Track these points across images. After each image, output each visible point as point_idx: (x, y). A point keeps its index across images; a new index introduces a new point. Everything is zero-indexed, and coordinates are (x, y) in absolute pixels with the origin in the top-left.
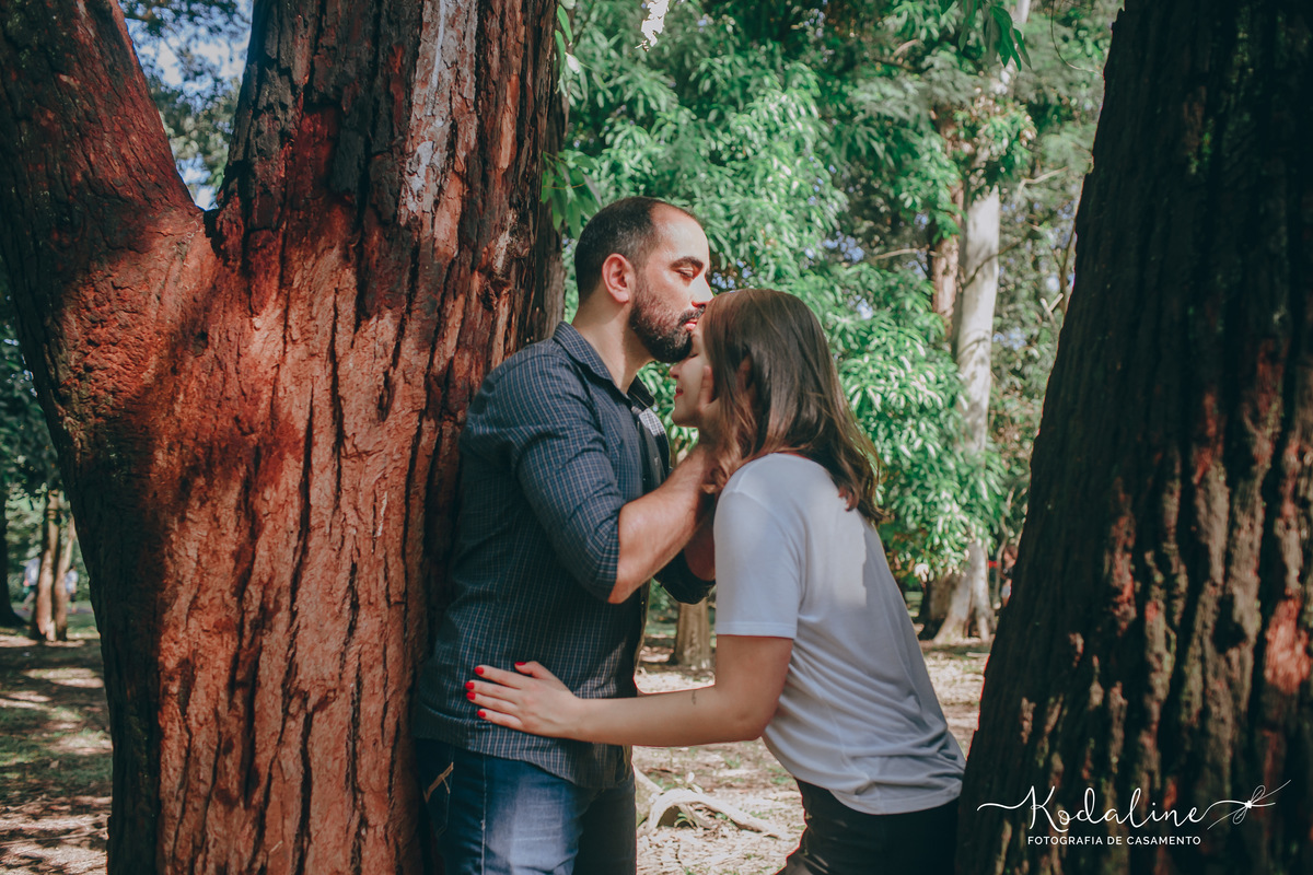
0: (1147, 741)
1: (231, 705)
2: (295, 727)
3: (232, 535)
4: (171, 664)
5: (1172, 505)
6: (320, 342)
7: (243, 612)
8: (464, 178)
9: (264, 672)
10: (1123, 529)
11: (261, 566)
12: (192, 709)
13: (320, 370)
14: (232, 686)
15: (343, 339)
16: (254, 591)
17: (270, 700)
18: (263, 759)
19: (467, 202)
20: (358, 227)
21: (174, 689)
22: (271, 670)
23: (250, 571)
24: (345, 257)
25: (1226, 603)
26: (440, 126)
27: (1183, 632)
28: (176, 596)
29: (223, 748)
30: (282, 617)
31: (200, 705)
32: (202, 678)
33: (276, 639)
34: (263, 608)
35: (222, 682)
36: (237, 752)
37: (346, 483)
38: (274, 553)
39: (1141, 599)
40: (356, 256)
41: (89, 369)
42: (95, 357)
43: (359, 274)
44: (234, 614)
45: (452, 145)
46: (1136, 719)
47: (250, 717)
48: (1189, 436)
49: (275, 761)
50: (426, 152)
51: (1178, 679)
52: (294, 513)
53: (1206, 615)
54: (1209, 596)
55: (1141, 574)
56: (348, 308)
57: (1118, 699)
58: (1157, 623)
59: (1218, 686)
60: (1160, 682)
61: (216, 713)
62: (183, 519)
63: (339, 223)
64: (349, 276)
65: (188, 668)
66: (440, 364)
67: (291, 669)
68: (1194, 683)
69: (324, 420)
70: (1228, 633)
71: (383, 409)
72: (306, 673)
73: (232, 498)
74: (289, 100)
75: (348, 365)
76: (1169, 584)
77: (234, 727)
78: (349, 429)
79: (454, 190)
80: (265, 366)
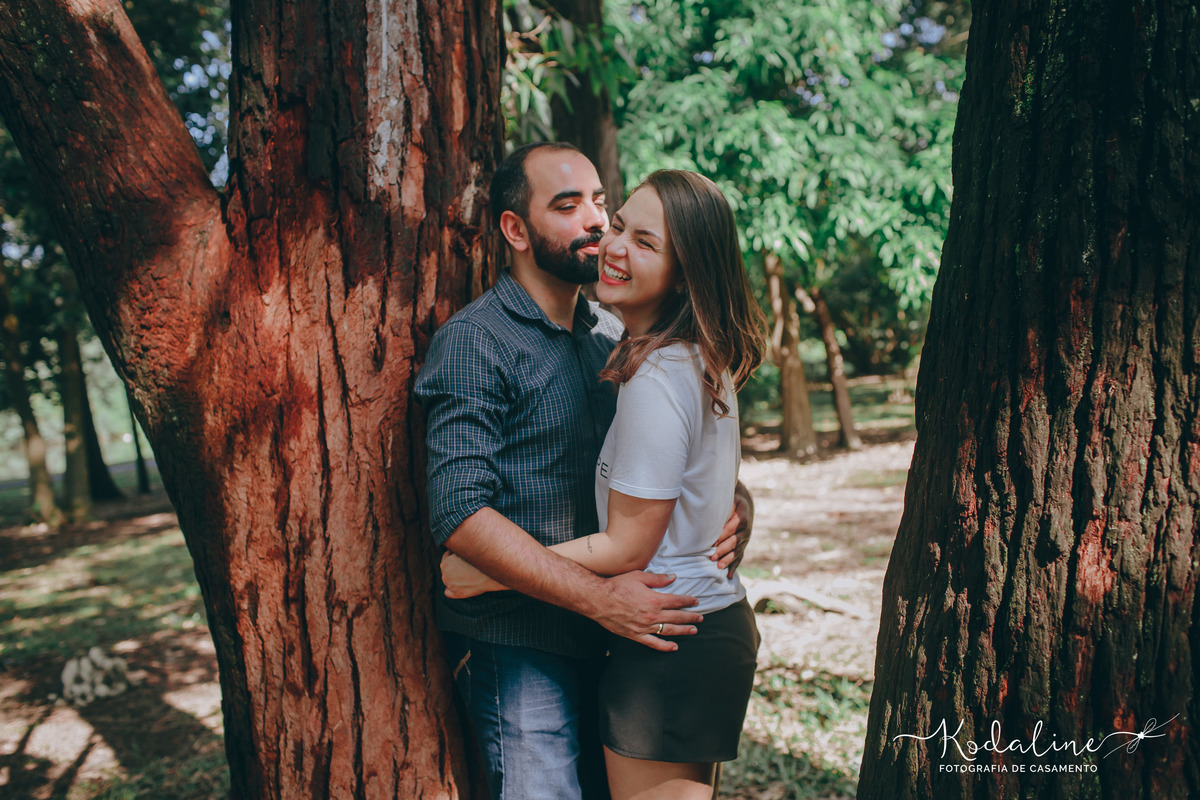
0: (986, 641)
1: (289, 617)
2: (340, 631)
3: (270, 480)
4: (240, 586)
5: (1004, 432)
6: (319, 311)
7: (287, 542)
8: (423, 148)
9: (310, 589)
10: (967, 451)
11: (296, 504)
12: (260, 621)
13: (322, 335)
14: (287, 602)
15: (337, 306)
16: (293, 525)
17: (317, 610)
18: (318, 658)
19: (428, 168)
20: (335, 207)
21: (245, 605)
22: (315, 587)
23: (287, 508)
24: (329, 235)
25: (1045, 522)
26: (395, 104)
27: (1013, 546)
28: (236, 531)
29: (288, 651)
30: (318, 544)
31: (265, 618)
32: (264, 596)
33: (315, 562)
34: (301, 537)
35: (279, 599)
36: (298, 653)
37: (356, 427)
38: (305, 492)
39: (982, 514)
40: (337, 233)
41: (146, 349)
42: (149, 339)
43: (341, 248)
44: (280, 543)
45: (408, 121)
46: (978, 622)
47: (304, 626)
48: (1016, 369)
49: (327, 658)
50: (386, 132)
51: (1009, 588)
52: (315, 458)
53: (1030, 533)
54: (1033, 515)
55: (982, 492)
56: (337, 279)
57: (965, 605)
58: (993, 538)
59: (1039, 596)
60: (995, 590)
61: (279, 624)
62: (232, 470)
63: (320, 205)
64: (334, 250)
65: (253, 588)
66: (422, 314)
67: (331, 585)
68: (1020, 594)
69: (330, 374)
70: (1047, 551)
71: (378, 360)
72: (343, 587)
73: (265, 450)
74: (264, 102)
75: (344, 327)
76: (1003, 502)
77: (294, 634)
78: (351, 384)
79: (415, 160)
80: (278, 337)
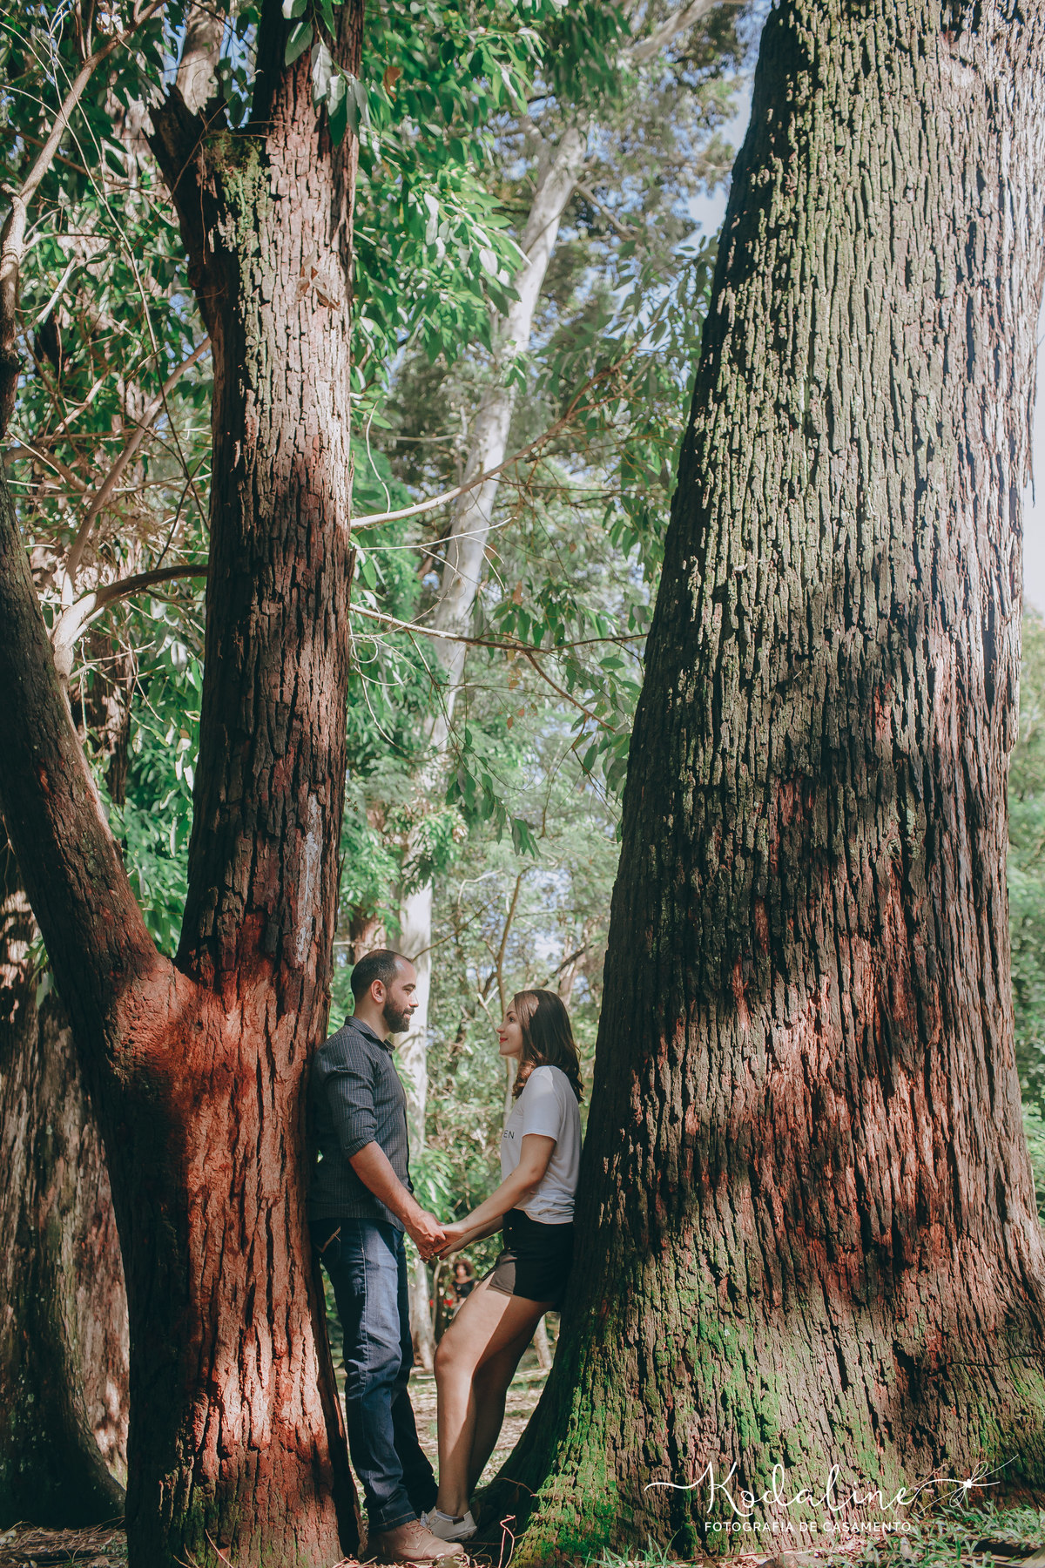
0: (650, 1159)
1: (232, 1206)
2: (263, 1214)
3: (226, 1122)
4: (196, 1189)
5: (652, 1077)
6: (261, 1026)
7: (235, 1160)
8: (318, 945)
9: (248, 1188)
10: (636, 1088)
11: (243, 1136)
12: (209, 1210)
13: (260, 1040)
14: (232, 1195)
15: (272, 1024)
16: (241, 1148)
17: (251, 1203)
18: (249, 1231)
19: (319, 956)
20: (276, 969)
21: (199, 1200)
22: (251, 1188)
23: (237, 1140)
24: (271, 984)
25: (672, 1109)
26: (309, 919)
27: (659, 1121)
28: (196, 1154)
29: (228, 1227)
30: (255, 1160)
31: (214, 1206)
32: (214, 1194)
33: (252, 1172)
34: (245, 1157)
35: (226, 1195)
36: (237, 1228)
37: (277, 1096)
38: (248, 1131)
39: (644, 1112)
40: (278, 986)
41: (131, 1042)
42: (134, 1036)
43: (277, 993)
44: (230, 1161)
45: (314, 929)
46: (646, 1153)
47: (242, 1211)
48: (656, 1052)
49: (256, 1232)
50: (304, 932)
51: (659, 1136)
52: (256, 1109)
53: (666, 1113)
54: (667, 1107)
55: (644, 1103)
56: (273, 1009)
57: (639, 1148)
58: (650, 1118)
59: (672, 1136)
60: (653, 1138)
61: (223, 1210)
62: (198, 1116)
63: (267, 967)
64: (273, 995)
65: (205, 1191)
66: (311, 1037)
67: (260, 1186)
68: (664, 1137)
69: (265, 1065)
70: (673, 1118)
71: (291, 1059)
72: (267, 1188)
73: (226, 1102)
74: (240, 907)
75: (275, 1037)
76: (654, 1105)
77: (234, 1217)
78: (278, 1068)
79: (314, 950)
80: (235, 1039)
